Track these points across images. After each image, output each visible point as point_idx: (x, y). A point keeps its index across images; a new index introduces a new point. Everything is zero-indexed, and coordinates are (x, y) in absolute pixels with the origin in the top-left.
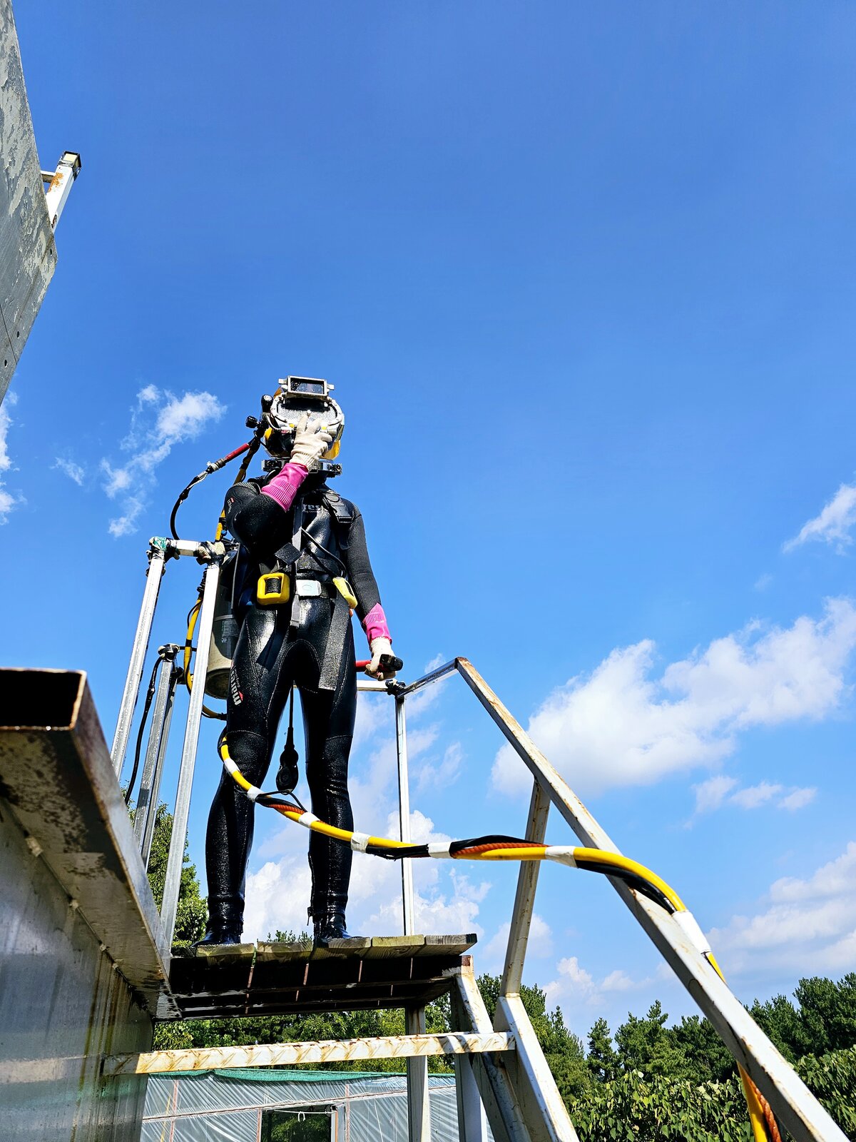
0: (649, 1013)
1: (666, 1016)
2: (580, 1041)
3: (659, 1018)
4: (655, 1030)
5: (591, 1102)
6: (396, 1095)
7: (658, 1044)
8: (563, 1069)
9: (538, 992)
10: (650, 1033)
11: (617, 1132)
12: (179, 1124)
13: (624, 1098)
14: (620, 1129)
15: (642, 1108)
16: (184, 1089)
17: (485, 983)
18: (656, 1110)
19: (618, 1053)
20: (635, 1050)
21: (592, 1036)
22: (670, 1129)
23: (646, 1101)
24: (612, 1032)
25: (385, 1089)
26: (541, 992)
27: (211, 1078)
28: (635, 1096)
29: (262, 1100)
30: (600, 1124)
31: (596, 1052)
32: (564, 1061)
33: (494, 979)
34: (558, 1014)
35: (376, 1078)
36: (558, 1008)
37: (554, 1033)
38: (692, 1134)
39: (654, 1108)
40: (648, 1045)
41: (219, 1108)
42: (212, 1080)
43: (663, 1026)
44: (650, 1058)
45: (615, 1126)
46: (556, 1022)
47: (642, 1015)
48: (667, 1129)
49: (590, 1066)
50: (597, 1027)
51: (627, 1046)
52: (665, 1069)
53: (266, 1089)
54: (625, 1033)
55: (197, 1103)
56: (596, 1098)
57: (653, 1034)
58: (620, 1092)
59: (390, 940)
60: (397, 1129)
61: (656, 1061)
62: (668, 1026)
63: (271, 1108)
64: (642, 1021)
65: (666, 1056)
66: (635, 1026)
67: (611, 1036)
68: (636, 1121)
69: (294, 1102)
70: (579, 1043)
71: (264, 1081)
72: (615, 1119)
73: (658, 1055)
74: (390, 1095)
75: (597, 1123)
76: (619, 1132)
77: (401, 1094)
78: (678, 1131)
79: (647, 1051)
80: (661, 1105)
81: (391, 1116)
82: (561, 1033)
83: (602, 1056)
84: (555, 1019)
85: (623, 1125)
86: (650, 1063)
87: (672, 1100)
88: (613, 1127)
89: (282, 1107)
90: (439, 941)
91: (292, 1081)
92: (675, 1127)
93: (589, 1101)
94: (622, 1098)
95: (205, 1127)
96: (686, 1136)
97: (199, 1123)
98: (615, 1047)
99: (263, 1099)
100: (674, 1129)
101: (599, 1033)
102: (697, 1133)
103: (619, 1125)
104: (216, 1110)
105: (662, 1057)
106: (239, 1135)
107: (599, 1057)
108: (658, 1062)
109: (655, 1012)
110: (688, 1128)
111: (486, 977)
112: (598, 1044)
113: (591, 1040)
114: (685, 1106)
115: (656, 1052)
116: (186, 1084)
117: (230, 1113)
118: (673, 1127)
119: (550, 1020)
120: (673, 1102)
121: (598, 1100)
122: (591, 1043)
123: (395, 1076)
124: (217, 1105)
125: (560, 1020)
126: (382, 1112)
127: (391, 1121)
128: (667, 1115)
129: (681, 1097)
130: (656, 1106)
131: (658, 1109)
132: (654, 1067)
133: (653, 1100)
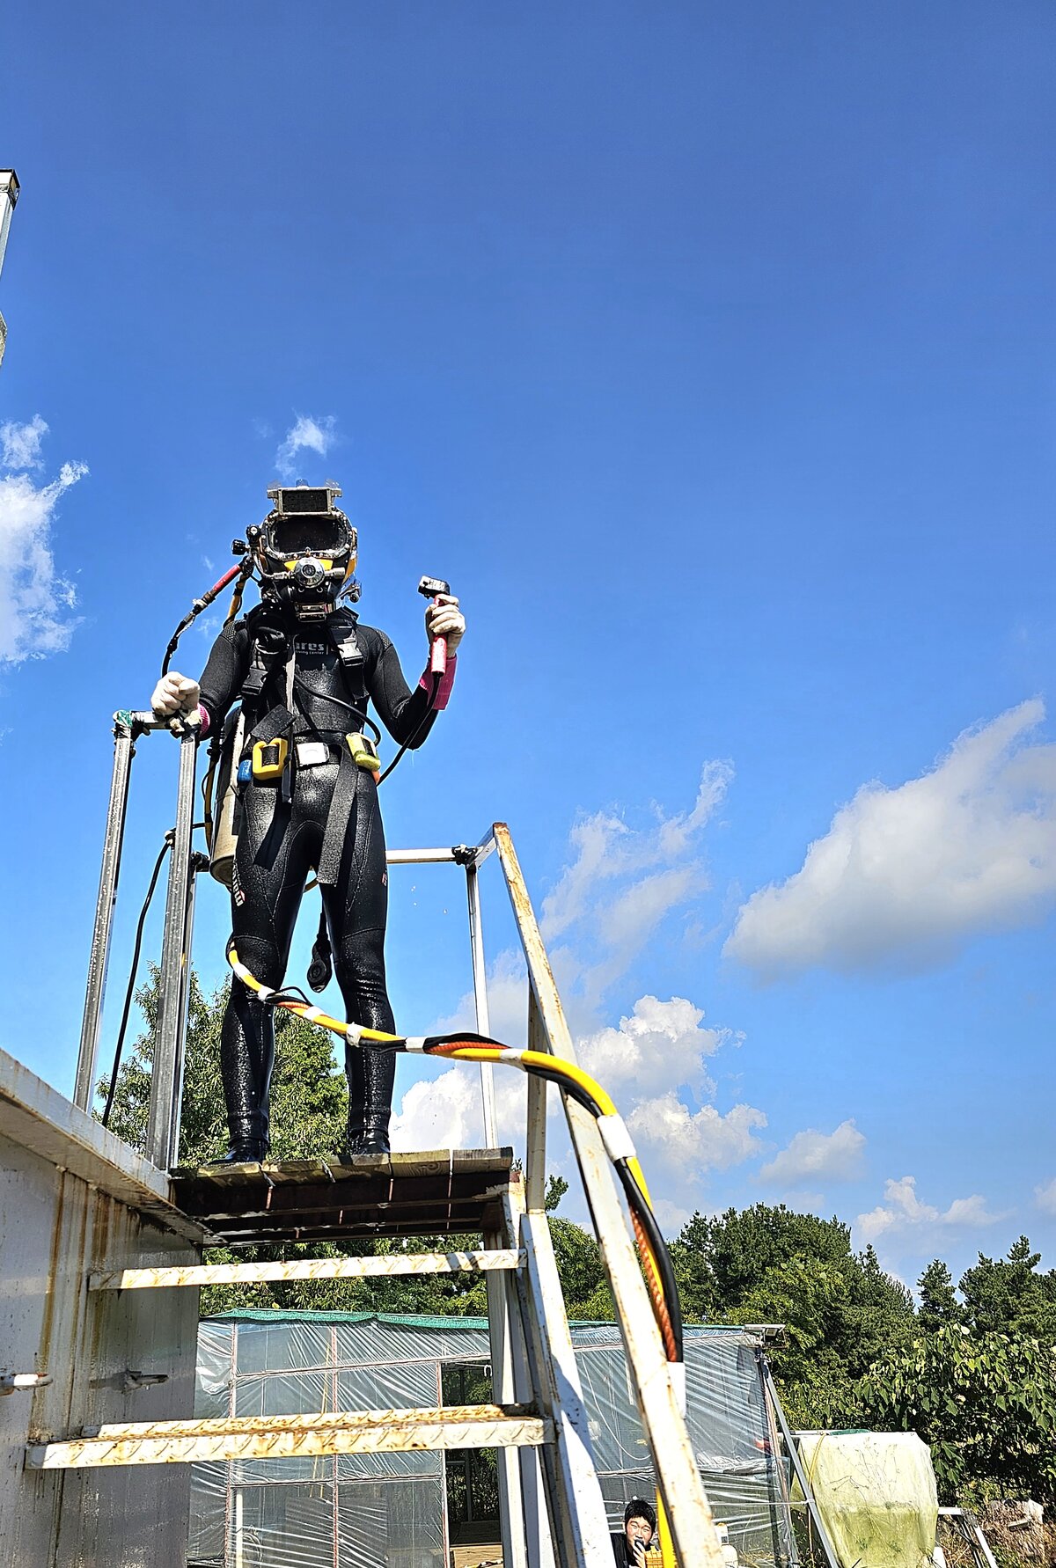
0: (1010, 1254)
1: (1037, 1258)
2: (906, 1290)
3: (1026, 1260)
4: (1021, 1276)
5: (897, 1364)
6: (608, 1348)
7: (1026, 1295)
8: (882, 1326)
9: (838, 1227)
10: (1013, 1280)
11: (931, 1402)
12: (341, 1377)
13: (939, 1360)
14: (935, 1398)
15: (967, 1374)
16: (343, 1336)
17: (760, 1215)
18: (986, 1376)
19: (964, 1306)
20: (991, 1303)
21: (923, 1283)
22: (1007, 1401)
23: (972, 1365)
24: (955, 1279)
25: (594, 1341)
26: (843, 1226)
27: (374, 1325)
28: (956, 1357)
29: (439, 1352)
30: (906, 1392)
31: (931, 1305)
32: (883, 1316)
33: (772, 1209)
34: (869, 1256)
35: (581, 1327)
36: (870, 1247)
37: (867, 1279)
38: (1040, 1408)
39: (984, 1373)
40: (1011, 1295)
41: (388, 1359)
42: (376, 1327)
43: (1034, 1270)
44: (1015, 1313)
45: (928, 1394)
46: (868, 1266)
47: (1001, 1255)
48: (1003, 1401)
49: (924, 1323)
50: (931, 1272)
51: (979, 1298)
52: (1040, 1328)
53: (443, 1338)
54: (974, 1281)
55: (361, 1353)
56: (902, 1360)
57: (1019, 1280)
58: (934, 1352)
59: (410, 1156)
60: (613, 1389)
61: (1024, 1317)
62: (1040, 1270)
63: (451, 1361)
64: (1001, 1265)
65: (1040, 1310)
66: (989, 1270)
67: (954, 1283)
68: (962, 1390)
69: (479, 1354)
70: (905, 1293)
71: (439, 1329)
72: (929, 1387)
73: (1027, 1309)
74: (601, 1349)
75: (903, 1391)
76: (934, 1403)
77: (615, 1348)
78: (1020, 1403)
79: (1009, 1304)
80: (994, 1369)
81: (605, 1374)
82: (878, 1280)
83: (941, 1310)
84: (866, 1262)
85: (941, 1394)
86: (1014, 1320)
87: (1011, 1363)
88: (925, 1396)
89: (465, 1360)
90: (468, 1155)
91: (475, 1329)
92: (1015, 1398)
93: (894, 1363)
94: (937, 1359)
95: (373, 1381)
96: (1031, 1411)
97: (365, 1376)
98: (960, 1298)
99: (440, 1350)
100: (1014, 1402)
101: (934, 1280)
102: (1047, 1405)
103: (933, 1394)
104: (385, 1363)
105: (1035, 1312)
106: (415, 1391)
107: (937, 1311)
108: (1026, 1318)
109: (1020, 1251)
110: (1034, 1400)
111: (759, 1207)
112: (934, 1295)
113: (923, 1288)
114: (1032, 1371)
115: (1023, 1306)
116: (345, 1330)
117: (401, 1366)
118: (1011, 1398)
119: (858, 1262)
120: (1013, 1364)
121: (906, 1362)
122: (923, 1293)
123: (605, 1325)
124: (385, 1356)
125: (873, 1263)
126: (592, 1368)
127: (605, 1379)
128: (1004, 1383)
129: (1025, 1359)
130: (986, 1371)
131: (989, 1376)
132: (1021, 1326)
133: (982, 1363)
